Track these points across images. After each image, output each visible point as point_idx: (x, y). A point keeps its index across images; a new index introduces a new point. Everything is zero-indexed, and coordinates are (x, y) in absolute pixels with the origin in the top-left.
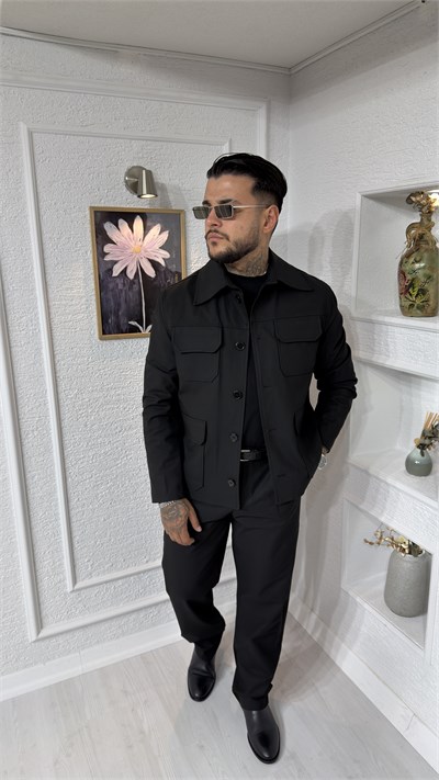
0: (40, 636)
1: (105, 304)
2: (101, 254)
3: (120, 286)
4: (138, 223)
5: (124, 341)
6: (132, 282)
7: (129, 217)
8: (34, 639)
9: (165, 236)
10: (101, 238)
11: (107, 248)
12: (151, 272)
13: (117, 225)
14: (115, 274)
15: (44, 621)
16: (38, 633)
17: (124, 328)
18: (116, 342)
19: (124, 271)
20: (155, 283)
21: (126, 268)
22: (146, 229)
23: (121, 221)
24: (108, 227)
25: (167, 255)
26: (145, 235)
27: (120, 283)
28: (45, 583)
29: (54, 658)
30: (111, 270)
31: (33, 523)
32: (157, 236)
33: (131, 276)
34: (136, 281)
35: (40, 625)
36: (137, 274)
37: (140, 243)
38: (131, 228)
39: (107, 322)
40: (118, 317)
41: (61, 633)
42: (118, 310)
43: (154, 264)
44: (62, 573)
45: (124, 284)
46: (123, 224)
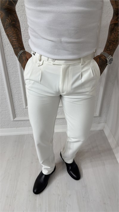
0: (15, 120)
8: (13, 120)
15: (17, 115)
16: (14, 118)
28: (16, 104)
29: (20, 127)
31: (10, 82)
35: (14, 116)
41: (22, 120)
44: (22, 101)
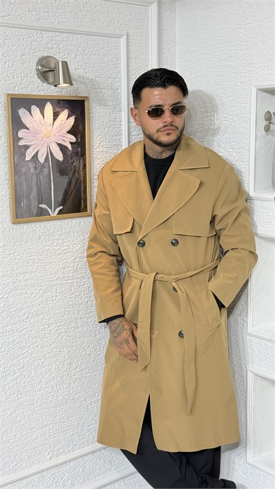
1: (18, 187)
2: (16, 139)
3: (32, 170)
4: (49, 108)
5: (33, 225)
6: (43, 166)
7: (40, 103)
9: (72, 120)
10: (17, 124)
11: (21, 133)
12: (59, 156)
13: (30, 112)
14: (28, 158)
17: (35, 212)
18: (25, 227)
19: (36, 156)
20: (64, 166)
21: (37, 152)
22: (56, 115)
23: (33, 107)
24: (22, 112)
25: (73, 139)
26: (55, 119)
27: (31, 166)
30: (24, 155)
32: (66, 121)
33: (42, 159)
34: (46, 164)
36: (47, 157)
37: (50, 128)
38: (42, 113)
39: (20, 205)
40: (29, 200)
42: (30, 194)
43: (62, 148)
45: (35, 168)
46: (35, 110)
